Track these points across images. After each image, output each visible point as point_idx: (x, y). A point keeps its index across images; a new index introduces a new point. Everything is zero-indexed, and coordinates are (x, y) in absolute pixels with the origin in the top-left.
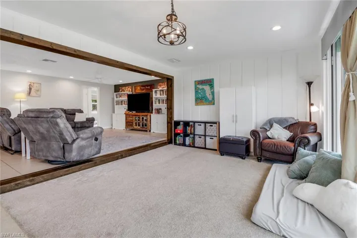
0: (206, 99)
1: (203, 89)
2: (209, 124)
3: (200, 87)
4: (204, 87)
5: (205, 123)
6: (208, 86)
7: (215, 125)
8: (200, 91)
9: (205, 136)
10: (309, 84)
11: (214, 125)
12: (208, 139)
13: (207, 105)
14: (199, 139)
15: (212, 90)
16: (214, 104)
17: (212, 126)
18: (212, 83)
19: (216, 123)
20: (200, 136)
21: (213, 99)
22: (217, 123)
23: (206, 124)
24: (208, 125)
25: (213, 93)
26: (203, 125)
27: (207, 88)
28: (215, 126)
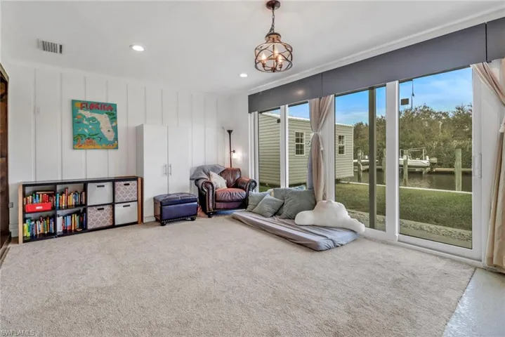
0: (102, 138)
1: (94, 119)
2: (123, 183)
3: (88, 114)
4: (96, 115)
5: (114, 181)
6: (107, 115)
7: (135, 182)
8: (85, 122)
9: (113, 204)
10: (230, 132)
11: (131, 183)
12: (118, 208)
13: (103, 148)
14: (98, 212)
15: (114, 124)
16: (117, 148)
17: (128, 184)
18: (113, 112)
19: (135, 179)
20: (100, 207)
21: (116, 139)
22: (138, 179)
23: (117, 183)
24: (119, 185)
25: (115, 129)
26: (108, 186)
27: (103, 119)
28: (133, 185)
